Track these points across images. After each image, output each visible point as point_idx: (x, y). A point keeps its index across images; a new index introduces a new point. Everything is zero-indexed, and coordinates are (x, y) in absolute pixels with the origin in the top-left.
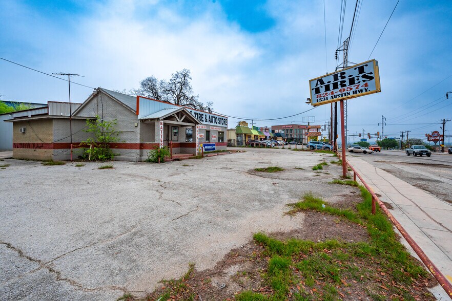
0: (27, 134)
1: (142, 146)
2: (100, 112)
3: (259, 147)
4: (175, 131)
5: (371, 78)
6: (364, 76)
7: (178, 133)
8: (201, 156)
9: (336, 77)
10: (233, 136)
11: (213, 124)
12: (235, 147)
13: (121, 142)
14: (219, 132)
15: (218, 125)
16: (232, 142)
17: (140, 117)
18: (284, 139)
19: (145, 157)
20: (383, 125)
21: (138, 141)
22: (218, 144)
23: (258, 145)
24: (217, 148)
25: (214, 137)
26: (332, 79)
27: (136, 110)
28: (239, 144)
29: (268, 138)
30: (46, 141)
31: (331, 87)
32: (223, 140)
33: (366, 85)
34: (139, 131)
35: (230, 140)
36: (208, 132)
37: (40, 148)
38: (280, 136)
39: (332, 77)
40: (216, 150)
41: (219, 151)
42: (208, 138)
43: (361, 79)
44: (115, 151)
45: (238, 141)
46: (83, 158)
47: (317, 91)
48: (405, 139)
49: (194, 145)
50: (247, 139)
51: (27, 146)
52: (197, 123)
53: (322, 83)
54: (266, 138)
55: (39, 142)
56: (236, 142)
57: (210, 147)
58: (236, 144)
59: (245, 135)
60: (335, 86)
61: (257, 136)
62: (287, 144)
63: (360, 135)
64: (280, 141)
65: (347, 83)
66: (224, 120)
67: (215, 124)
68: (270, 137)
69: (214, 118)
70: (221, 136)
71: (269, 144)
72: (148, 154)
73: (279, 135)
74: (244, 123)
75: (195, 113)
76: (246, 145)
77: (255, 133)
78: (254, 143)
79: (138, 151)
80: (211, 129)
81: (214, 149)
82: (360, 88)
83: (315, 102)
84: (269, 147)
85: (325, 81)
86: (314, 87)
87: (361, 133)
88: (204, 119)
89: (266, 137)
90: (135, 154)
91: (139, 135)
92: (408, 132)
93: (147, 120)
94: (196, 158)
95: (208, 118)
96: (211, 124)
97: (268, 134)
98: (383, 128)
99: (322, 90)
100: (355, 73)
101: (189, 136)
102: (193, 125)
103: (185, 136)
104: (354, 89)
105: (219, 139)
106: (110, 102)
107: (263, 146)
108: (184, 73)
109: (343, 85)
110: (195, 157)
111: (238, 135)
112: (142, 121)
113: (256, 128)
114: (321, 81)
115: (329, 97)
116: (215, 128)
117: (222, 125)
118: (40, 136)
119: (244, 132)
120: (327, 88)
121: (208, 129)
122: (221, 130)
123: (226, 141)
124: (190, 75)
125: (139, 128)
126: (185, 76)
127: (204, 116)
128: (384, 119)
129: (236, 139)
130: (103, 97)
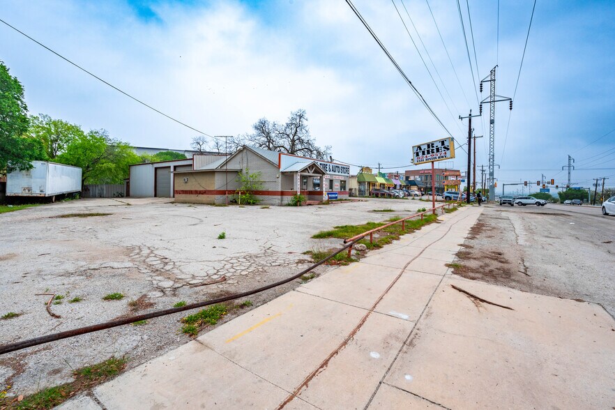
0: (189, 183)
1: (282, 193)
2: (245, 165)
3: (385, 198)
4: (305, 181)
5: (448, 149)
6: (444, 148)
7: (307, 182)
8: (327, 203)
9: (429, 146)
10: (353, 184)
11: (336, 173)
12: (357, 197)
13: (264, 190)
14: (341, 181)
15: (340, 174)
16: (353, 191)
17: (281, 170)
18: (419, 189)
19: (285, 202)
20: (569, 169)
21: (279, 189)
22: (340, 193)
23: (383, 195)
24: (339, 197)
25: (337, 186)
26: (426, 147)
27: (278, 164)
28: (362, 193)
29: (398, 187)
30: (208, 189)
31: (426, 152)
32: (345, 189)
33: (445, 153)
34: (280, 181)
35: (351, 190)
36: (331, 181)
37: (202, 194)
38: (415, 185)
39: (426, 146)
40: (339, 198)
41: (341, 200)
42: (331, 187)
43: (443, 149)
44: (259, 197)
45: (360, 191)
46: (234, 202)
47: (417, 154)
48: (600, 189)
49: (321, 193)
50: (371, 188)
51: (190, 192)
52: (324, 174)
53: (420, 149)
54: (395, 187)
55: (201, 189)
56: (357, 191)
57: (333, 195)
58: (357, 194)
59: (369, 183)
60: (428, 152)
61: (384, 184)
62: (423, 195)
63: (538, 183)
64: (414, 190)
65: (435, 151)
66: (346, 169)
67: (338, 174)
68: (401, 186)
69: (336, 168)
70: (343, 184)
71: (397, 194)
72: (288, 199)
73: (413, 183)
74: (368, 168)
75: (321, 164)
76: (370, 195)
77: (380, 180)
78: (379, 193)
79: (279, 197)
80: (334, 178)
81: (336, 198)
82: (442, 155)
83: (416, 162)
84: (397, 197)
85: (423, 148)
86: (415, 151)
87: (540, 180)
88: (328, 169)
89: (396, 185)
90: (277, 199)
91: (280, 184)
92: (604, 179)
93: (288, 172)
94: (324, 204)
95: (331, 168)
96: (334, 173)
97: (398, 183)
98: (569, 173)
99: (420, 154)
100: (439, 145)
101: (315, 185)
102: (321, 175)
103: (312, 185)
104: (439, 155)
105: (341, 187)
106: (255, 157)
107: (390, 196)
108: (299, 114)
109: (433, 152)
110: (321, 203)
111: (360, 183)
112: (283, 173)
113: (383, 175)
114: (419, 147)
115: (425, 159)
116: (338, 177)
117: (344, 174)
118: (203, 185)
119: (367, 179)
120: (423, 153)
121: (331, 179)
122: (343, 179)
123: (347, 190)
124: (306, 116)
125: (280, 179)
126: (301, 117)
127: (328, 167)
128: (572, 161)
129: (357, 188)
130: (248, 153)
